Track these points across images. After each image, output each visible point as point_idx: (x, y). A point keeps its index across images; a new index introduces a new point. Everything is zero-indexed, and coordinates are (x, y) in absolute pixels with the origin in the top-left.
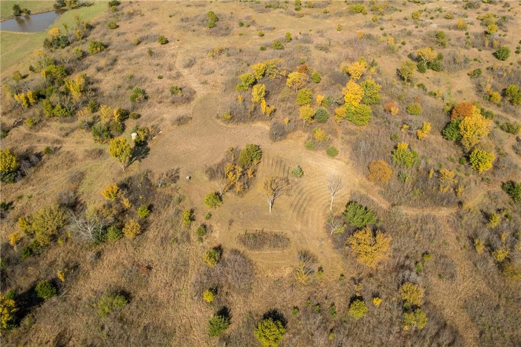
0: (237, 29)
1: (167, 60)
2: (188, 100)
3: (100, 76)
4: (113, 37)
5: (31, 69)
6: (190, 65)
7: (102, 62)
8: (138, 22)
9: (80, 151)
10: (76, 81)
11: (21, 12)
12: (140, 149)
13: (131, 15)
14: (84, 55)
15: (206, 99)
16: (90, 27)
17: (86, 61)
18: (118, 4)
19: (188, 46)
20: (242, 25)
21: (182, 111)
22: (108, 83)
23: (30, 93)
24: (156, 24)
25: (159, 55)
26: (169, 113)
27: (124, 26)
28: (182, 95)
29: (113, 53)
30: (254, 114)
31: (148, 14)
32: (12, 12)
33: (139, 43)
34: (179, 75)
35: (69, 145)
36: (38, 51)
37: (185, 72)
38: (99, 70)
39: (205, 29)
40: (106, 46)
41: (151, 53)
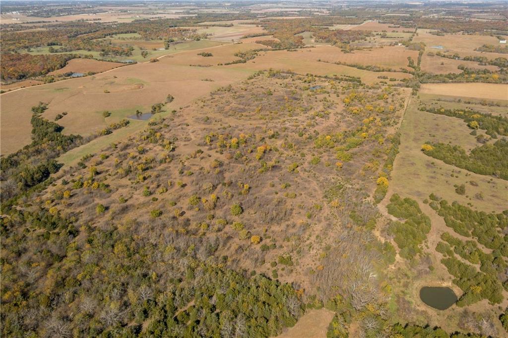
0: (214, 122)
1: (187, 131)
2: (189, 141)
3: (165, 134)
4: (171, 123)
5: (145, 131)
6: (193, 132)
7: (167, 130)
8: (181, 118)
9: (158, 150)
10: (158, 134)
11: (139, 113)
12: (173, 149)
13: (179, 116)
14: (161, 128)
15: (194, 141)
16: (164, 120)
17: (162, 130)
18: (175, 112)
19: (195, 127)
20: (216, 121)
21: (186, 143)
22: (167, 136)
23: (146, 136)
24: (187, 119)
25: (184, 129)
26: (183, 143)
27: (176, 120)
28: (188, 140)
29: (170, 128)
30: (206, 145)
31: (185, 116)
32: (136, 113)
33: (179, 125)
34: (189, 135)
35: (155, 148)
36: (146, 126)
37: (191, 134)
38: (165, 132)
39: (203, 122)
40: (168, 126)
41: (182, 128)
